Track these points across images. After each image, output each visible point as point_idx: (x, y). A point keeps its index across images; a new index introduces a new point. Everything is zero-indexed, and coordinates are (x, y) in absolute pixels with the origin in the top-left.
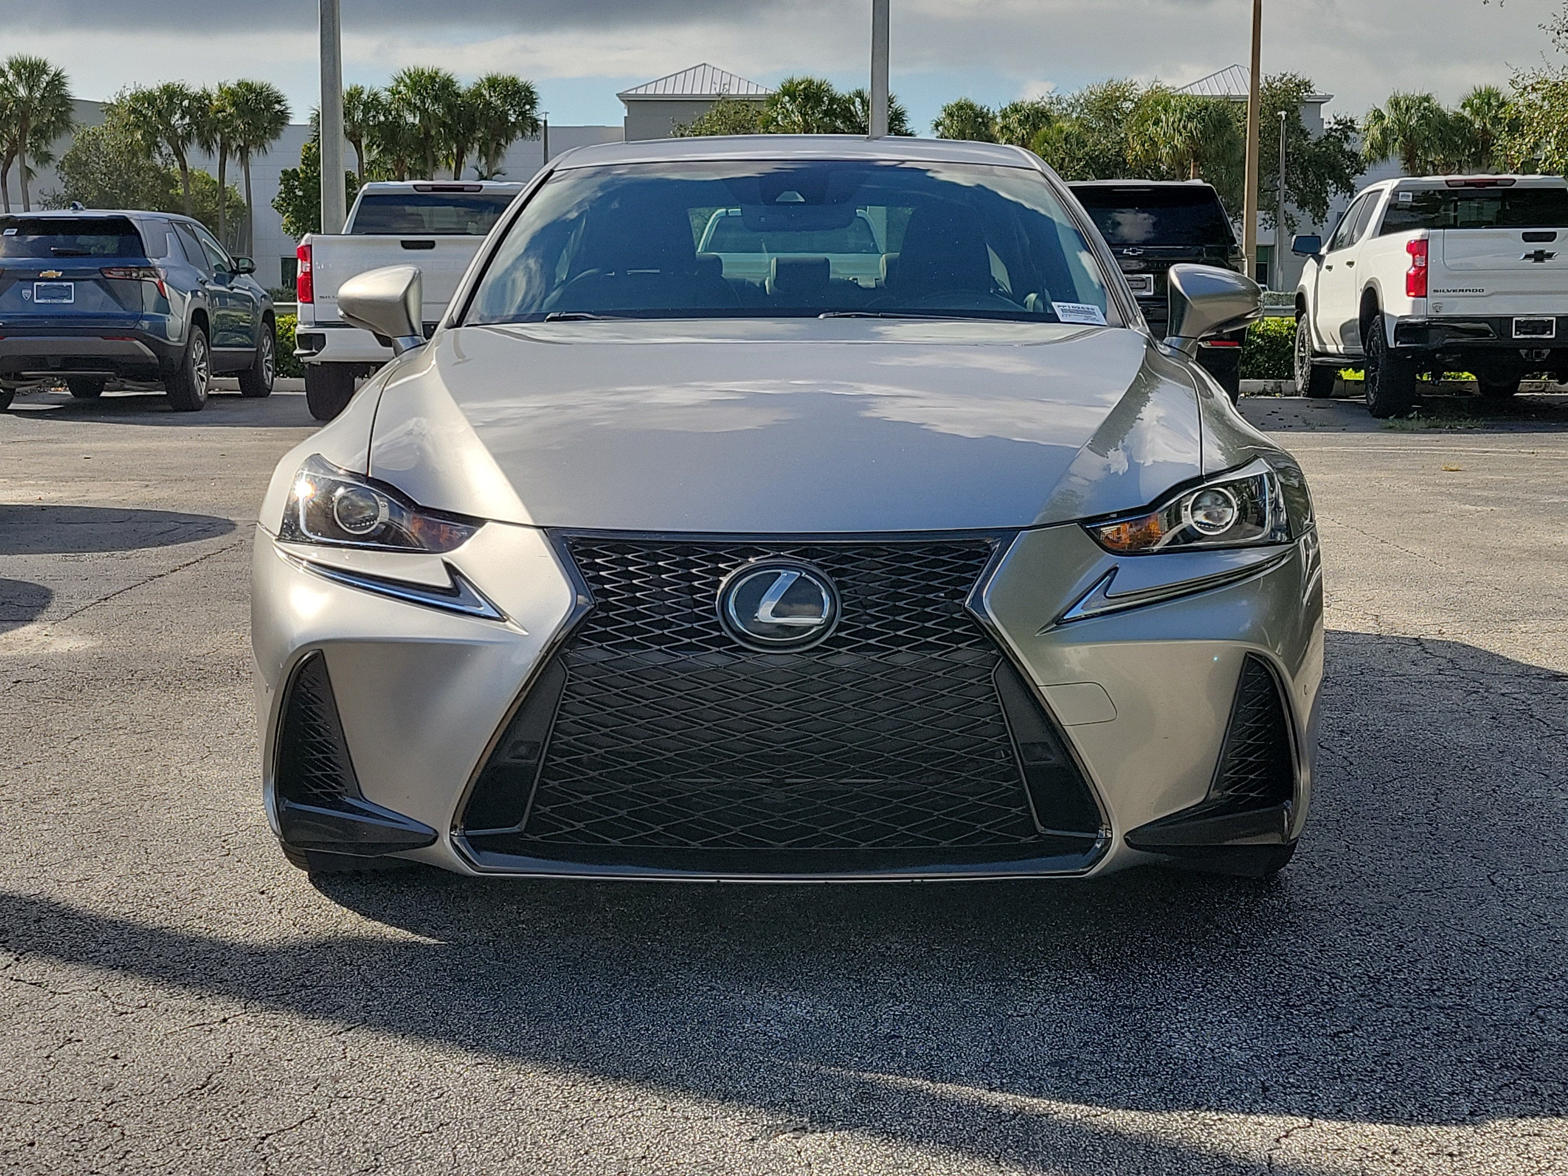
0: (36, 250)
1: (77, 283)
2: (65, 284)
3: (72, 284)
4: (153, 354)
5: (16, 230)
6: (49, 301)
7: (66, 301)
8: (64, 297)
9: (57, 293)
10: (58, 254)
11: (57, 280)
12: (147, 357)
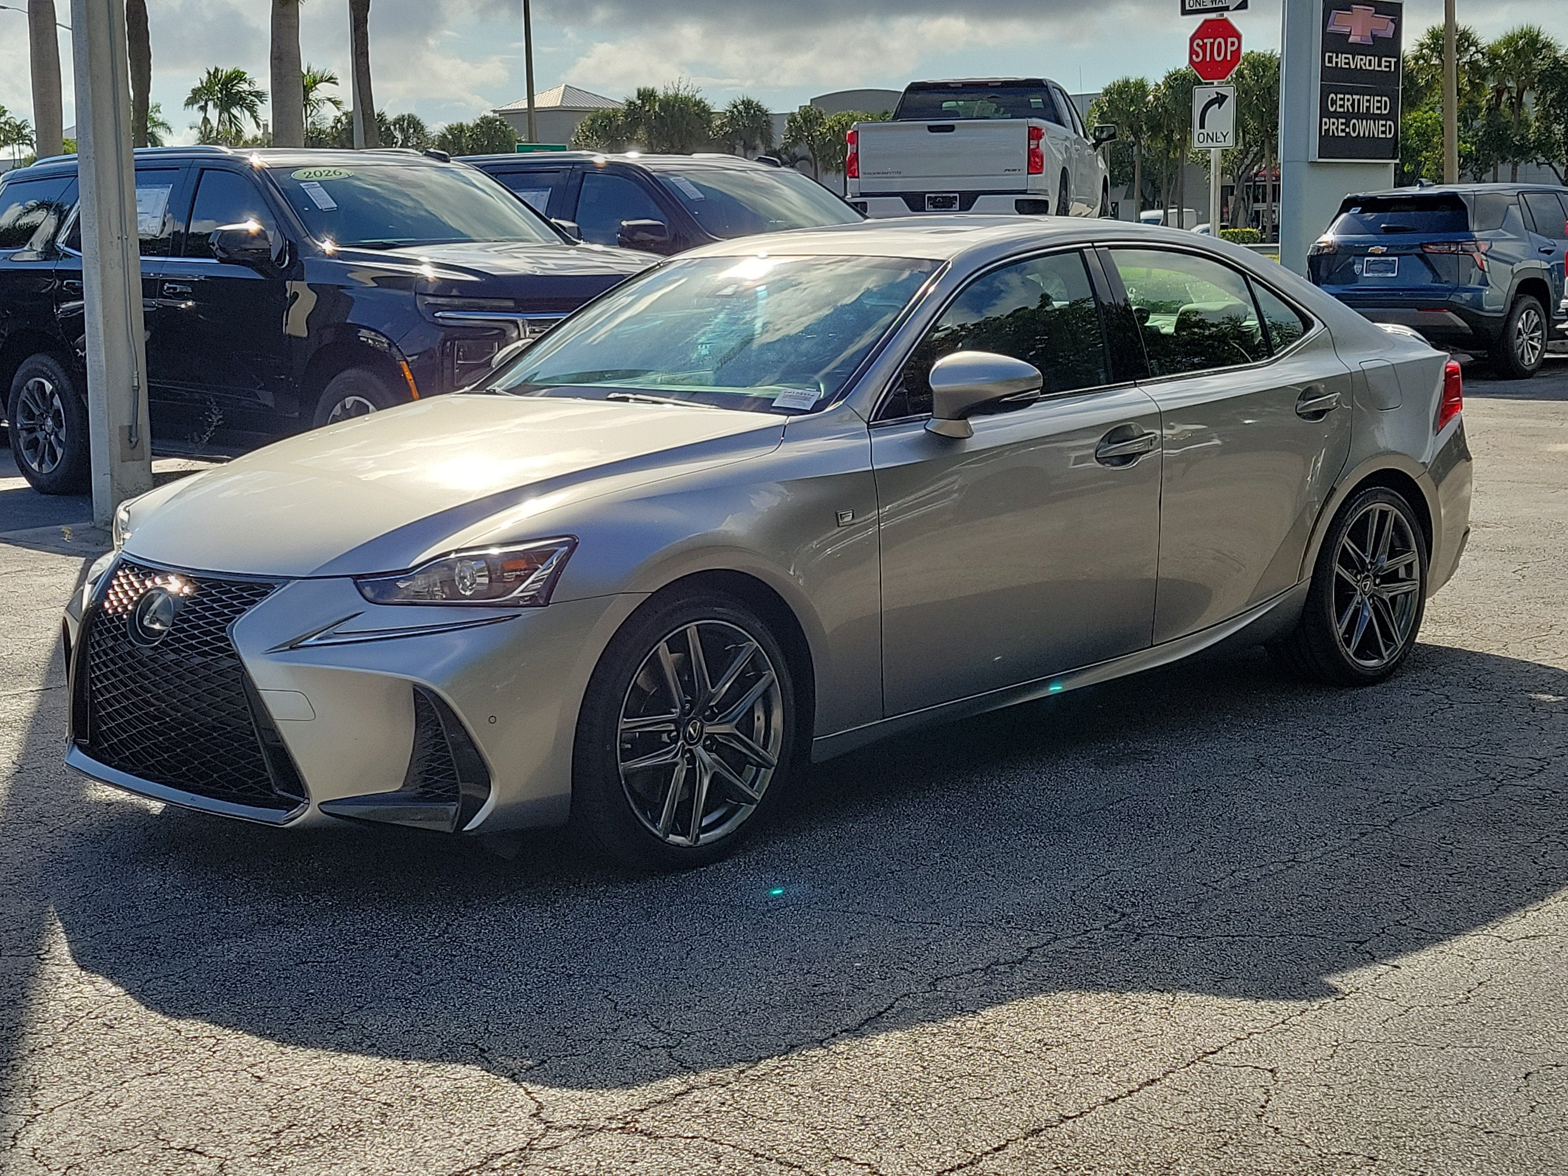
0: (1370, 228)
1: (1401, 257)
2: (1390, 259)
3: (1396, 258)
4: (1466, 325)
5: (1360, 209)
6: (1376, 275)
7: (1390, 275)
8: (1387, 271)
9: (1382, 267)
10: (1387, 230)
11: (1383, 255)
12: (1458, 327)
